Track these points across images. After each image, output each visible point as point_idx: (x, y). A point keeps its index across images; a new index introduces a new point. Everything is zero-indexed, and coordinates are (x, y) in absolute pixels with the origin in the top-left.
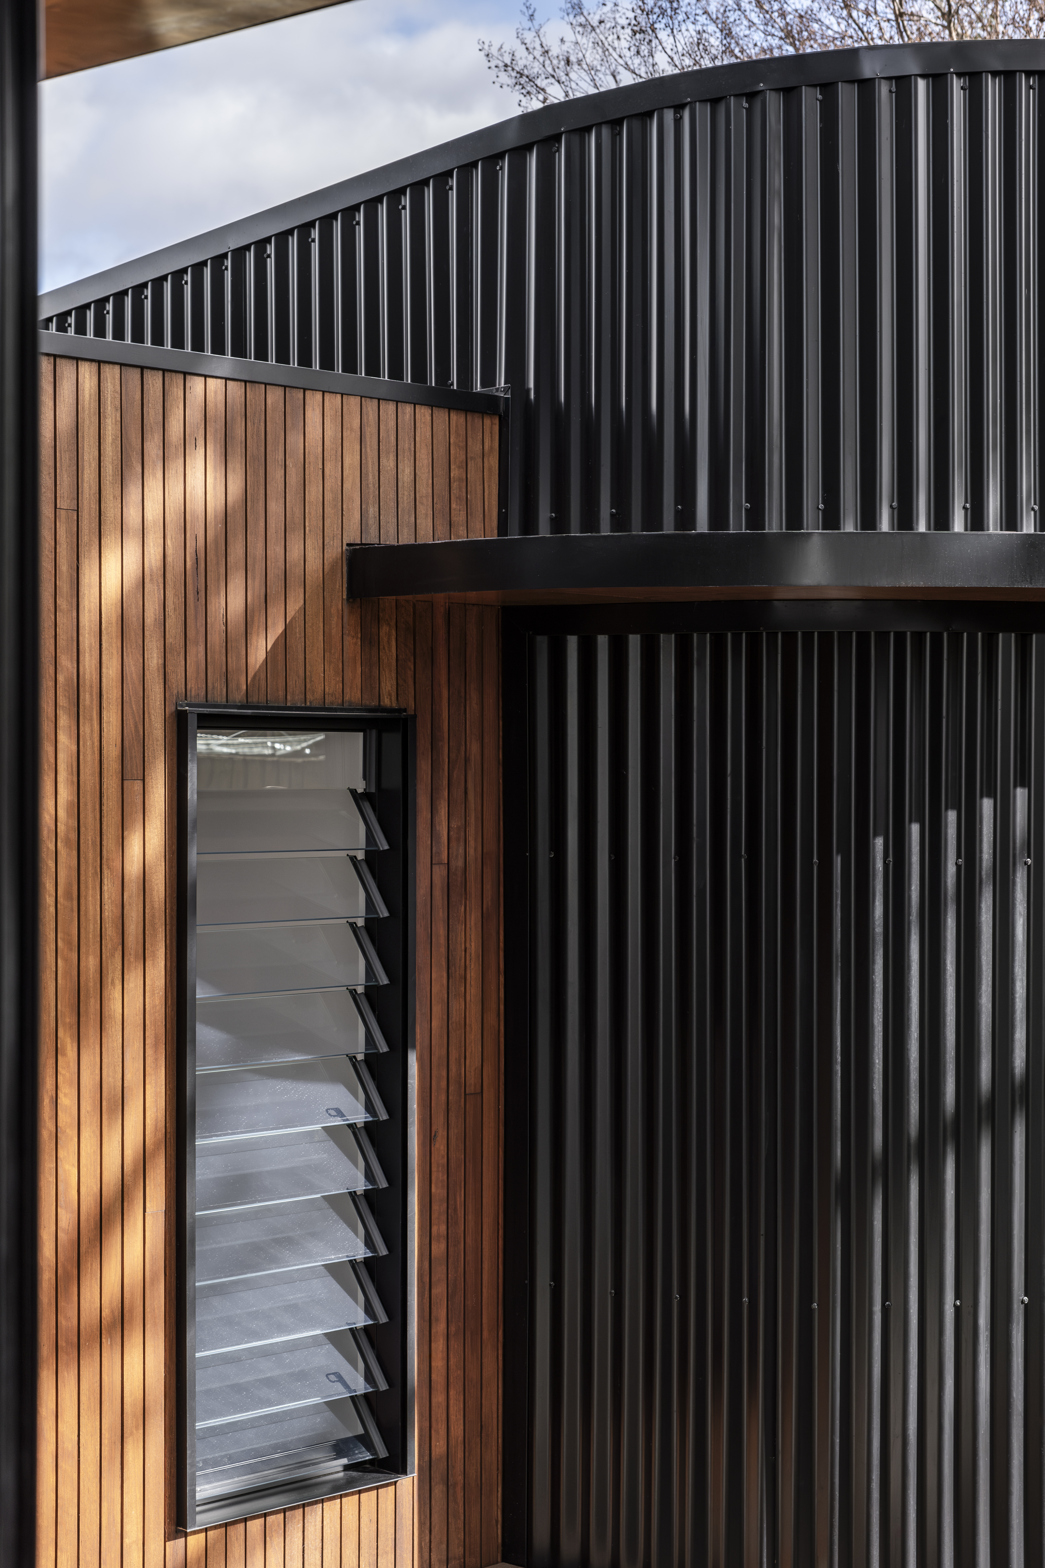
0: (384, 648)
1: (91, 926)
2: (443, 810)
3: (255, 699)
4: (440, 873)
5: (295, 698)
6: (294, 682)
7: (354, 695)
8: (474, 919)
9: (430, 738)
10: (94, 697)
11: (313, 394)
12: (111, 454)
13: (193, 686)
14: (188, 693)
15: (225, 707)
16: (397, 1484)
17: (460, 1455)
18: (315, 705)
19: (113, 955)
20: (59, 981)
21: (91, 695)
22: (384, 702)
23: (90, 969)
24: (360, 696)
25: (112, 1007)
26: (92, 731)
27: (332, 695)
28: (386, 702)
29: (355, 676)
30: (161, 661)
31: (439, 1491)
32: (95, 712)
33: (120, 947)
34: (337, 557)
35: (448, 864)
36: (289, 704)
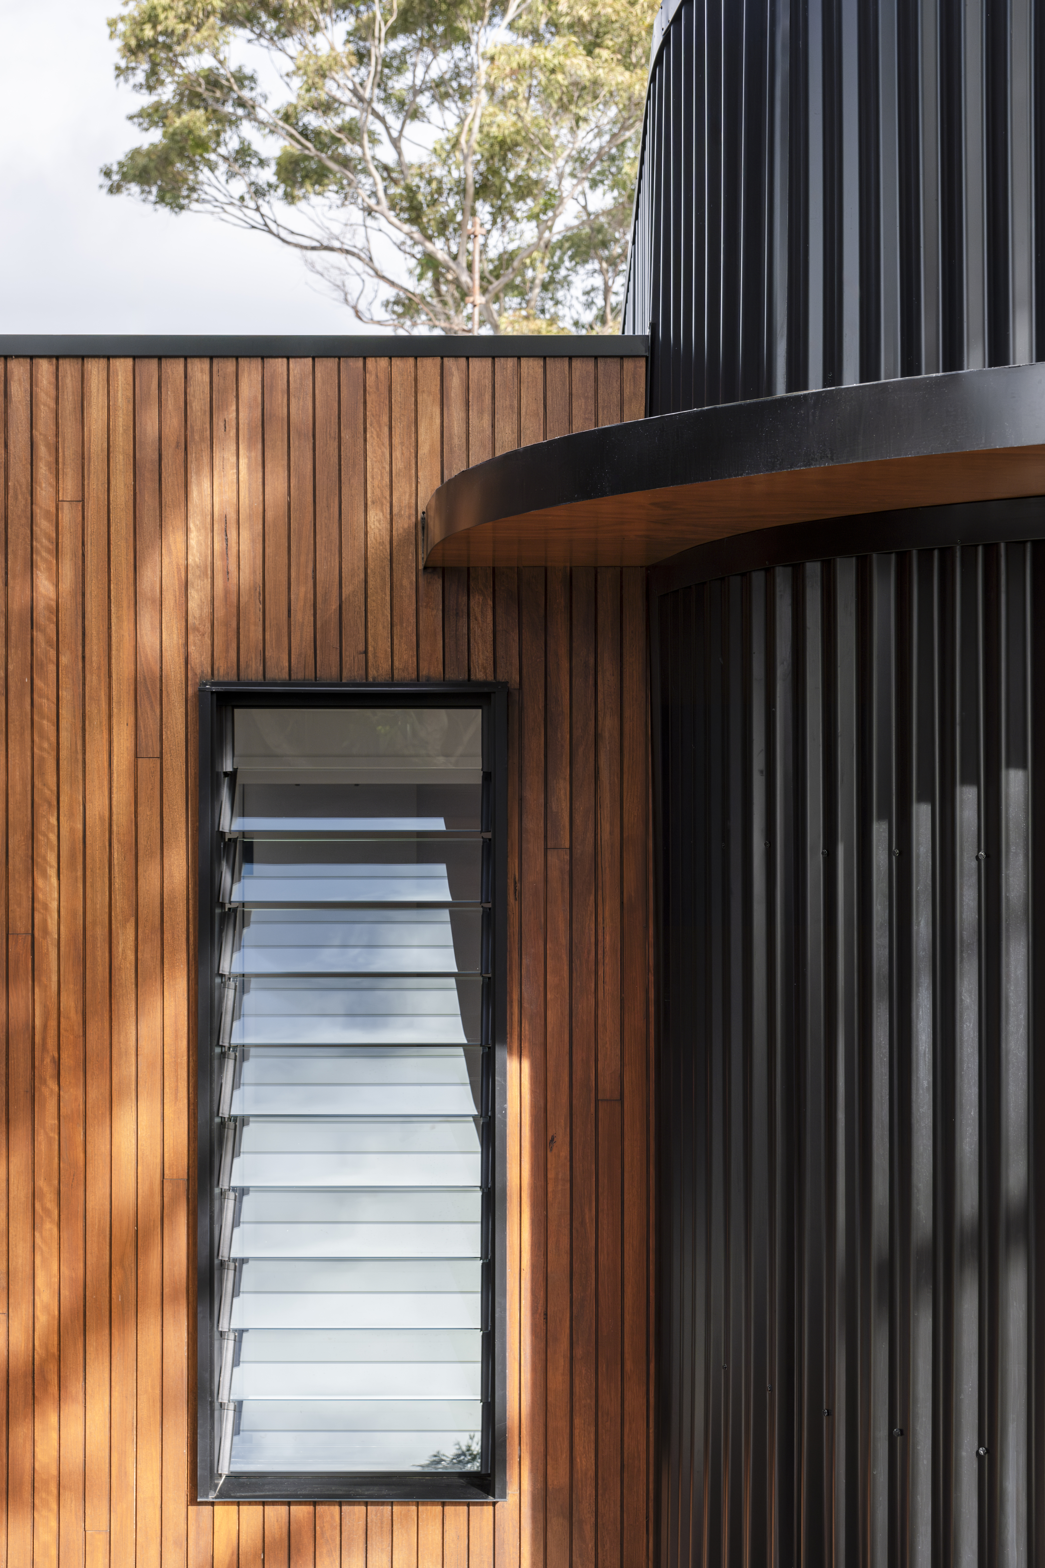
0: (476, 619)
1: (99, 897)
2: (562, 792)
3: (300, 676)
4: (558, 861)
5: (352, 671)
6: (352, 658)
7: (432, 669)
8: (609, 909)
9: (543, 713)
10: (102, 678)
11: (376, 362)
12: (121, 444)
13: (222, 665)
14: (216, 672)
15: (260, 684)
16: (497, 1506)
17: (590, 1491)
18: (380, 680)
19: (124, 927)
20: (62, 949)
21: (99, 676)
22: (475, 675)
23: (97, 938)
24: (442, 671)
25: (123, 977)
26: (99, 711)
27: (403, 671)
28: (479, 675)
29: (433, 648)
30: (182, 641)
31: (558, 1525)
32: (103, 693)
33: (133, 919)
34: (409, 527)
35: (571, 848)
36: (344, 681)
